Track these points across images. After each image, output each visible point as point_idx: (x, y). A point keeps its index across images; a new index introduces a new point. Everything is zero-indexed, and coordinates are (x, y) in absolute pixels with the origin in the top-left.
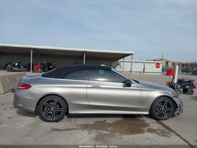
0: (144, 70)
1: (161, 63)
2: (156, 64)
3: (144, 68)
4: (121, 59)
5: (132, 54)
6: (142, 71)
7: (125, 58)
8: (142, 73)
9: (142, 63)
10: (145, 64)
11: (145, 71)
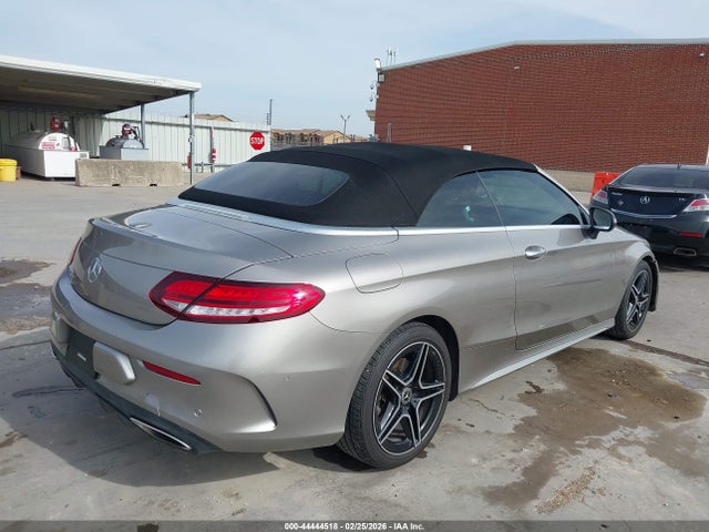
0: (212, 157)
1: (266, 132)
2: (251, 134)
3: (213, 151)
4: (122, 108)
5: (191, 93)
6: (207, 161)
7: (146, 105)
8: (207, 170)
9: (205, 130)
10: (215, 132)
11: (217, 162)
